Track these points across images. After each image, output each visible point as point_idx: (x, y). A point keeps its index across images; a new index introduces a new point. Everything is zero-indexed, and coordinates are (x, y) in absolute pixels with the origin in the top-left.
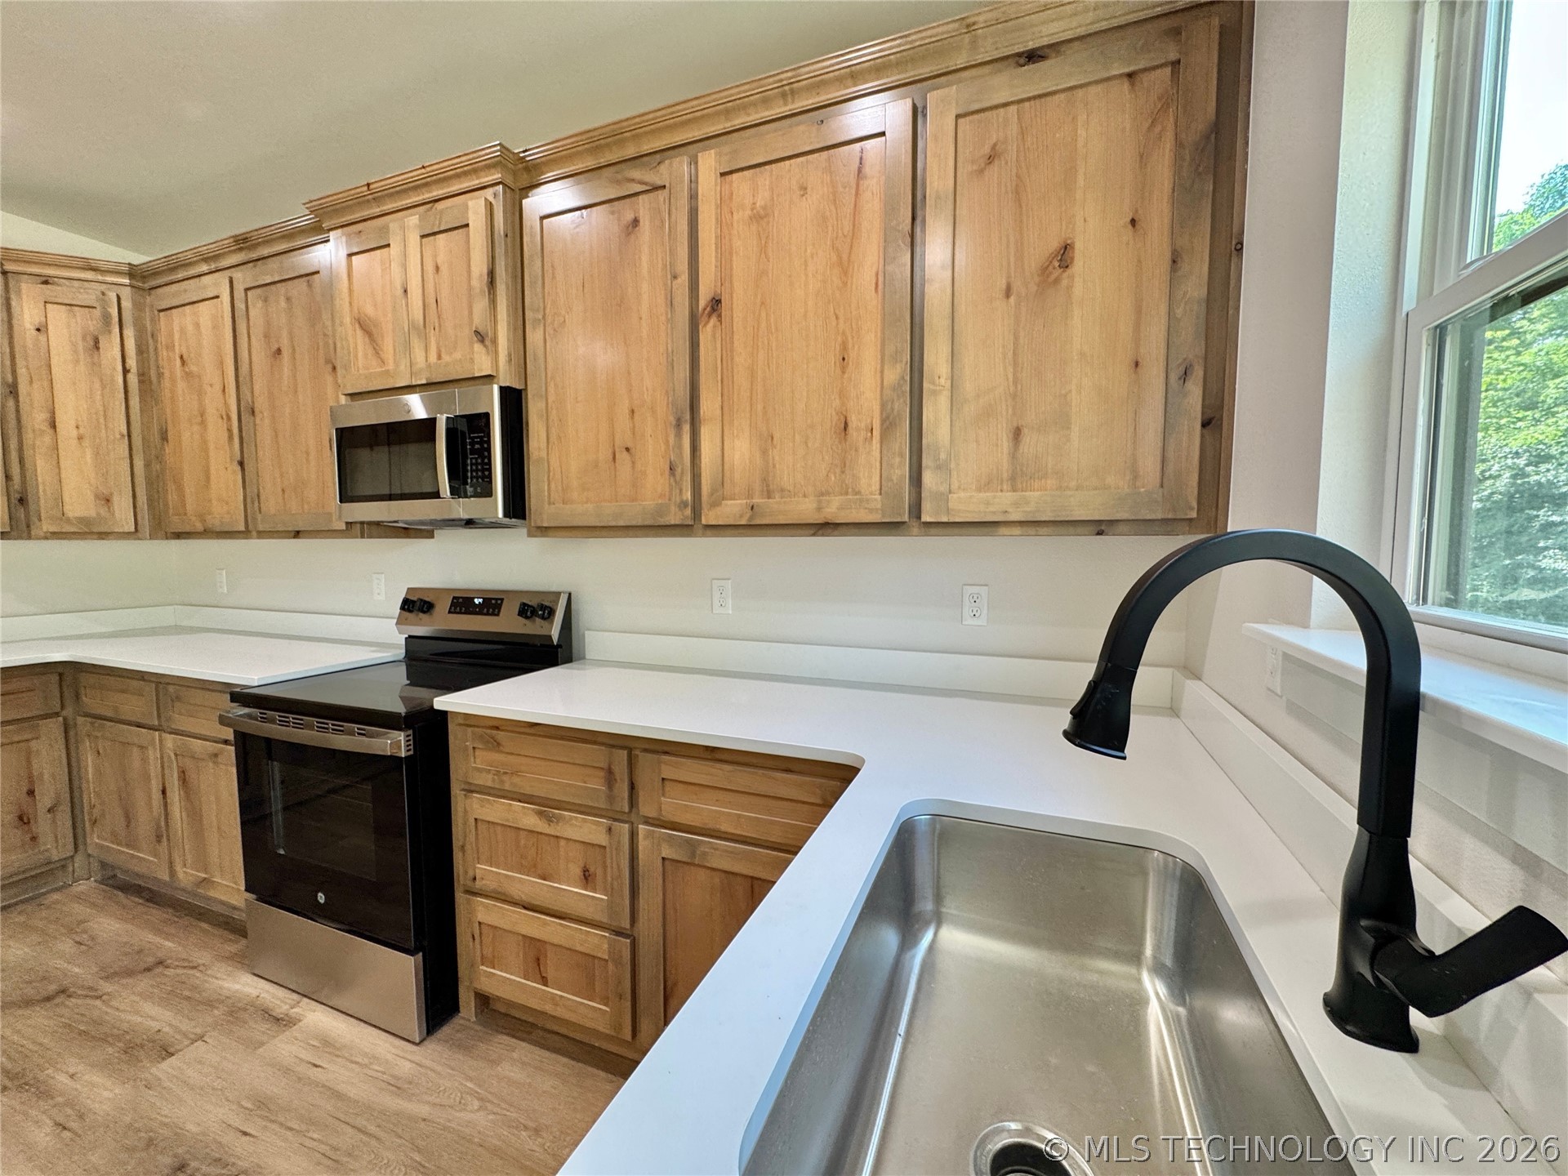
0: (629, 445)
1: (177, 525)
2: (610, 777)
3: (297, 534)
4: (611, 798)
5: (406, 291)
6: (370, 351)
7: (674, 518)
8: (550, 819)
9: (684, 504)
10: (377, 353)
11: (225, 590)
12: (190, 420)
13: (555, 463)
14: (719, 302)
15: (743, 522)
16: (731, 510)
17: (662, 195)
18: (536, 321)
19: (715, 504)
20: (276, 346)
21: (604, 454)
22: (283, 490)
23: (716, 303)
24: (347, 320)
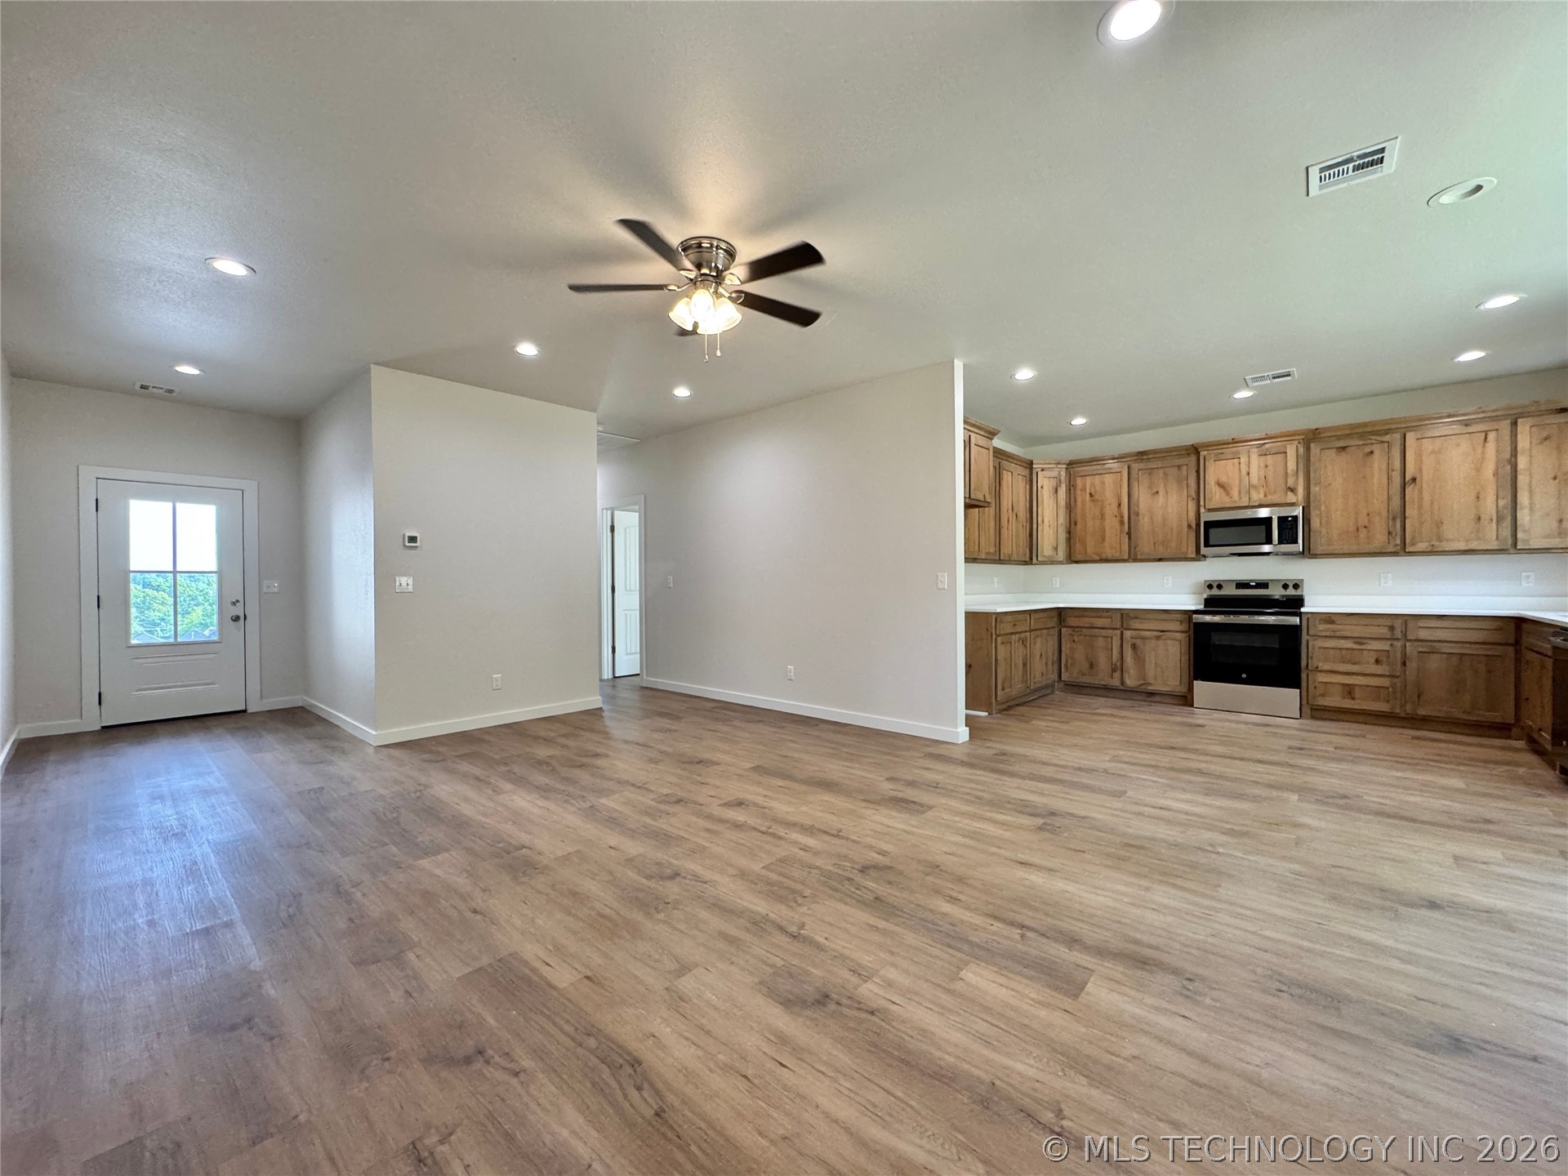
0: (1366, 525)
1: (1079, 557)
2: (1392, 628)
3: (1160, 560)
4: (1393, 634)
5: (1248, 474)
6: (1224, 494)
7: (1391, 549)
8: (1361, 644)
9: (1397, 545)
10: (1228, 494)
11: (1058, 585)
12: (1093, 518)
13: (1324, 531)
14: (1415, 479)
15: (1428, 550)
16: (1421, 546)
17: (1386, 445)
18: (1315, 485)
19: (1413, 544)
20: (1154, 491)
21: (1352, 528)
22: (1155, 544)
23: (1414, 480)
24: (1213, 483)
